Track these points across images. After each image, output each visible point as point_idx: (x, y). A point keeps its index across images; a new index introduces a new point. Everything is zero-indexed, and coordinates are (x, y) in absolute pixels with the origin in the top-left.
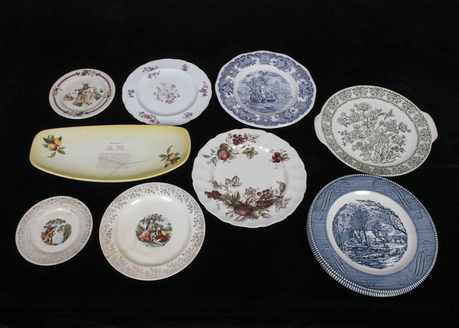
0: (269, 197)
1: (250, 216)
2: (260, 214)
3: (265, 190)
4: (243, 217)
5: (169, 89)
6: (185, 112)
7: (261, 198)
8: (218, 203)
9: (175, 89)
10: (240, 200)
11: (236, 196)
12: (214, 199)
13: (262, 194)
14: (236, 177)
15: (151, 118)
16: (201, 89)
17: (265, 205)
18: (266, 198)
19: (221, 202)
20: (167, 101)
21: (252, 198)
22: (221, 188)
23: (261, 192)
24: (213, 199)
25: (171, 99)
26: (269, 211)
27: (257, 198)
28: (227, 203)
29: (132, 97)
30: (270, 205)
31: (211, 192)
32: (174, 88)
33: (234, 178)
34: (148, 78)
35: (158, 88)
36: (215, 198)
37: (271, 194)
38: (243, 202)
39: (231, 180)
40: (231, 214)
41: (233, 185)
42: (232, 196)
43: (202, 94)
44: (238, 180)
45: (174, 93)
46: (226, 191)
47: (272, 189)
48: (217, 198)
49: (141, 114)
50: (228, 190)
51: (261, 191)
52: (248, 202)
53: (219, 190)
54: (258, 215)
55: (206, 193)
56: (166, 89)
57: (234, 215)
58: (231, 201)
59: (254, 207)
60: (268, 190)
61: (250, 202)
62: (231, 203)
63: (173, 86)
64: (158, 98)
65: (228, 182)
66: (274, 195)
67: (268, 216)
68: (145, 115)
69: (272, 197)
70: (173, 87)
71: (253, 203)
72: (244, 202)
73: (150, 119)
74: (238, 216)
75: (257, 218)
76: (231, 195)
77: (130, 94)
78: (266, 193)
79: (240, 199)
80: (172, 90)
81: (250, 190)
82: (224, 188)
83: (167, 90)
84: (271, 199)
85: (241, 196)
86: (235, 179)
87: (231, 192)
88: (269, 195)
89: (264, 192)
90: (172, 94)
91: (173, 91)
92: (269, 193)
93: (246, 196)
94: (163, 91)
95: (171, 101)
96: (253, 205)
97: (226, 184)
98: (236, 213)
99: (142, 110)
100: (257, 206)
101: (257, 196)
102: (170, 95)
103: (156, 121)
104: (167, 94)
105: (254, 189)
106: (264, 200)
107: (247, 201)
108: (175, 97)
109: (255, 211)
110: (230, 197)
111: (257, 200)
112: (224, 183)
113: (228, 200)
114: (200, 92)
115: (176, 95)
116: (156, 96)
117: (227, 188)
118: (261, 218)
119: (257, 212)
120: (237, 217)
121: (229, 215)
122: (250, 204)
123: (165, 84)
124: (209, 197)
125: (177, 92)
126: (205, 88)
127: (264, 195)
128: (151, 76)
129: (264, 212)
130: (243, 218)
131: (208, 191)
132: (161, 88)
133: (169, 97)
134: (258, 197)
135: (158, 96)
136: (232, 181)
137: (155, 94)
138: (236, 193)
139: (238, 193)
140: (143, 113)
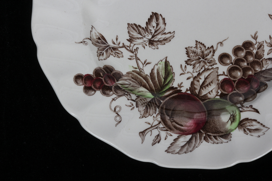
0: (252, 64)
1: (207, 132)
2: (236, 124)
3: (240, 44)
4: (189, 137)
7: (231, 70)
8: (114, 104)
10: (175, 85)
11: (162, 73)
12: (104, 93)
13: (233, 58)
14: (155, 16)
17: (244, 89)
18: (245, 70)
19: (123, 101)
21: (206, 74)
22: (118, 55)
23: (230, 52)
24: (98, 93)
26: (257, 111)
27: (220, 72)
28: (139, 100)
30: (258, 91)
31: (91, 72)
33: (150, 20)
36: (105, 90)
37: (258, 56)
38: (184, 90)
39: (144, 25)
40: (155, 132)
41: (151, 42)
42: (152, 74)
44: (161, 25)
46: (133, 63)
47: (259, 40)
48: (110, 89)
50: (137, 59)
51: (228, 49)
52: (197, 86)
53: (113, 62)
54: (229, 126)
55: (78, 78)
57: (163, 134)
58: (151, 90)
59: (214, 101)
60: (247, 45)
61: (203, 86)
62: (149, 95)
65: (135, 34)
66: (266, 56)
67: (256, 126)
69: (260, 64)
71: (210, 88)
72: (186, 87)
74: (175, 136)
75: (226, 135)
76: (147, 71)
78: (242, 54)
79: (173, 79)
81: (199, 51)
82: (126, 54)
84: (258, 69)
85: (177, 70)
86: (154, 23)
87: (146, 63)
88: (251, 59)
89: (237, 50)
92: (249, 53)
93: (190, 68)
96: (212, 96)
97: (131, 40)
98: (168, 128)
100: (222, 95)
101: (219, 65)
105: (208, 45)
106: (239, 74)
107: (192, 84)
109: (219, 115)
110: (145, 78)
111: (221, 78)
112: (124, 39)
113: (142, 89)
117: (134, 51)
118: (237, 134)
119: (225, 118)
120: (171, 139)
121: (150, 138)
122: (204, 92)
124: (87, 89)
127: (238, 61)
129: (244, 115)
130: (189, 142)
131: (84, 73)
134: (223, 69)
136: (146, 29)
138: (162, 66)
139: (167, 64)
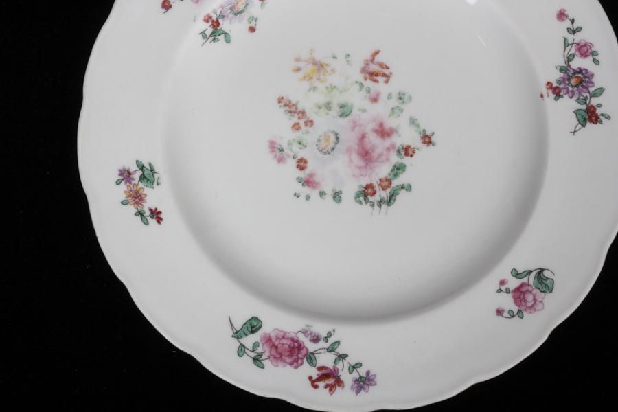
5: (357, 99)
6: (502, 271)
9: (394, 87)
15: (311, 358)
16: (555, 76)
20: (366, 193)
25: (384, 171)
29: (156, 215)
32: (380, 87)
34: (210, 46)
35: (290, 107)
43: (568, 105)
45: (390, 123)
49: (249, 341)
56: (337, 99)
63: (375, 72)
64: (308, 182)
68: (268, 340)
70: (373, 76)
73: (308, 370)
77: (137, 198)
80: (375, 100)
83: (345, 111)
90: (383, 132)
91: (381, 110)
94: (325, 123)
95: (386, 183)
99: (245, 307)
102: (373, 139)
103: (347, 377)
104: (349, 138)
108: (407, 151)
114: (557, 92)
115: (408, 137)
116: (291, 164)
123: (320, 66)
125: (409, 110)
126: (578, 63)
128: (225, 25)
132: (307, 102)
133: (366, 155)
135: (302, 163)
137: (276, 150)
140: (253, 326)
